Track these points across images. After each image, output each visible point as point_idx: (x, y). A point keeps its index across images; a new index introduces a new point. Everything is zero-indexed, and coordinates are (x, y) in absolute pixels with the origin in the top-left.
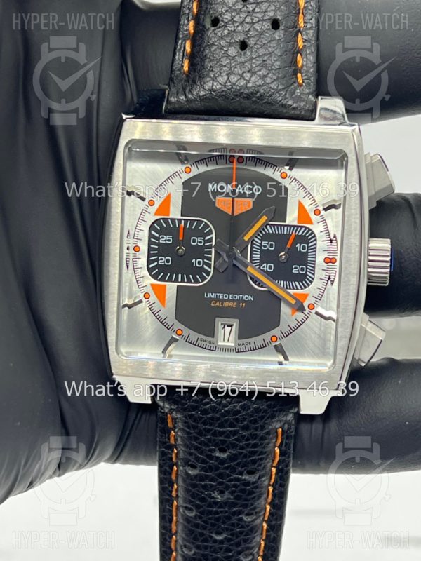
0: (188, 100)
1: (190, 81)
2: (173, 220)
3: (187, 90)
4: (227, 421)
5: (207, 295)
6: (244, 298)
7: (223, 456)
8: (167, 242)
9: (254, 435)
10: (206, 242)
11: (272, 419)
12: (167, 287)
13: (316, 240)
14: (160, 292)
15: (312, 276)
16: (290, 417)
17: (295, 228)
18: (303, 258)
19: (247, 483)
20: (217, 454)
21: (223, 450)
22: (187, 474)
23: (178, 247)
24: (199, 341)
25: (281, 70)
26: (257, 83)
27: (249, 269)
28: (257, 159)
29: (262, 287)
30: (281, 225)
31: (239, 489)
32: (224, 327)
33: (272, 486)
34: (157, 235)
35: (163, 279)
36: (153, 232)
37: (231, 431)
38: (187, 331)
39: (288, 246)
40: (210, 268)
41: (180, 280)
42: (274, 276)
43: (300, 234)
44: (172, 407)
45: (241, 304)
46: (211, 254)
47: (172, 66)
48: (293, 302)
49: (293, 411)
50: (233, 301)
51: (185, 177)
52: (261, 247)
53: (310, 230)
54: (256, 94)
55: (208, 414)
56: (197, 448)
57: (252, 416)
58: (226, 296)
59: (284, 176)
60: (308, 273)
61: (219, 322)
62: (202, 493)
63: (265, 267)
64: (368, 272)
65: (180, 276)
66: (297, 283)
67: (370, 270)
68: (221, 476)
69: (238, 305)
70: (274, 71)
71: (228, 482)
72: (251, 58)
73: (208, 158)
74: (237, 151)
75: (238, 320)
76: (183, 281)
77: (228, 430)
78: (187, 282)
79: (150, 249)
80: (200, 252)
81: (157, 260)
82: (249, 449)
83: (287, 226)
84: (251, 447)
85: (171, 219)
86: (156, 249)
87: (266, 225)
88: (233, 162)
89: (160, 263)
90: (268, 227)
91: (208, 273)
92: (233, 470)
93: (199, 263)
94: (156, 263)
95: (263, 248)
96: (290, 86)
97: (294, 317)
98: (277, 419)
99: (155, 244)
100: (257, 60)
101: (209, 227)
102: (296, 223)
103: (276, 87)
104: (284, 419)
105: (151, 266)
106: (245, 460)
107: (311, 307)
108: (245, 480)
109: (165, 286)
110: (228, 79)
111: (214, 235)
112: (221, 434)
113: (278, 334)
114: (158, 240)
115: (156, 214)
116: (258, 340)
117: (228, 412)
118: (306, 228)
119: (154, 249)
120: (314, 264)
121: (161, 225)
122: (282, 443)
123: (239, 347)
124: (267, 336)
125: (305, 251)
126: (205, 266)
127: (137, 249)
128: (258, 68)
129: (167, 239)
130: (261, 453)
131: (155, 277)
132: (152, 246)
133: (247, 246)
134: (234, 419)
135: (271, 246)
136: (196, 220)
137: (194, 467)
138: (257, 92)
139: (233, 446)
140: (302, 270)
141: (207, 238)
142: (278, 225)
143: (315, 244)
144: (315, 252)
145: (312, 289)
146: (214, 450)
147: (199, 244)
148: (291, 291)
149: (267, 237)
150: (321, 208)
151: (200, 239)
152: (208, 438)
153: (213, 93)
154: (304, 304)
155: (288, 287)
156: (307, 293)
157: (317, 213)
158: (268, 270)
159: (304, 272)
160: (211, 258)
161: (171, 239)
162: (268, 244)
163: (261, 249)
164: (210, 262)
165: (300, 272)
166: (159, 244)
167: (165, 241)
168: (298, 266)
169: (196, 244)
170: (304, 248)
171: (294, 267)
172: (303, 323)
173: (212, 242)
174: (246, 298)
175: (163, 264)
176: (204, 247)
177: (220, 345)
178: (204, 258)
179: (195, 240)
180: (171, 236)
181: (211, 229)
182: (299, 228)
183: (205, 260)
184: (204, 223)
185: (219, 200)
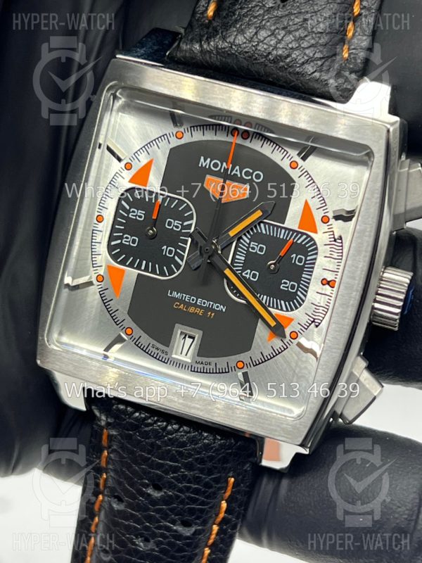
0: (202, 51)
1: (210, 28)
3: (204, 39)
4: (168, 451)
5: (171, 294)
6: (215, 307)
7: (157, 494)
8: (138, 218)
9: (198, 478)
10: (183, 227)
11: (224, 463)
12: (127, 274)
13: (316, 254)
14: (116, 277)
15: (303, 297)
16: (247, 467)
17: (295, 234)
18: (299, 274)
19: (178, 536)
20: (150, 491)
21: (157, 488)
22: (111, 507)
23: (148, 228)
24: (150, 347)
25: (324, 35)
26: (290, 46)
27: (227, 272)
28: (266, 138)
29: (239, 297)
30: (278, 227)
31: (167, 540)
32: (185, 338)
33: (210, 547)
34: (128, 208)
35: (123, 263)
36: (123, 203)
37: (171, 466)
38: (138, 332)
39: (282, 254)
40: (182, 261)
41: (143, 268)
42: (257, 288)
43: (299, 242)
44: (109, 420)
45: (209, 313)
46: (186, 245)
47: (195, 7)
48: (273, 324)
50: (201, 307)
51: (175, 143)
52: (248, 248)
53: (312, 239)
54: (286, 58)
55: (148, 439)
56: (127, 478)
57: (199, 453)
58: (192, 299)
59: (294, 165)
60: (299, 293)
61: (179, 329)
62: (124, 535)
63: (248, 274)
64: (373, 308)
65: (144, 262)
66: (282, 302)
67: (377, 305)
68: (149, 519)
69: (205, 313)
70: (314, 35)
71: (155, 528)
72: (291, 14)
73: (207, 125)
74: (243, 124)
75: (201, 332)
76: (146, 270)
77: (167, 464)
78: (150, 273)
79: (115, 222)
80: (174, 239)
81: (121, 238)
82: (187, 494)
83: (286, 229)
84: (191, 493)
86: (123, 224)
87: (259, 222)
89: (123, 242)
90: (262, 225)
91: (178, 266)
92: (165, 517)
93: (170, 252)
94: (119, 241)
95: (250, 250)
96: (332, 57)
97: (270, 344)
99: (123, 217)
100: (296, 17)
101: (191, 210)
102: (296, 228)
103: (311, 55)
105: (113, 243)
106: (181, 506)
107: (295, 335)
108: (176, 531)
109: (123, 271)
110: (256, 33)
111: (194, 222)
112: (160, 466)
113: (247, 361)
114: (128, 215)
115: (131, 181)
116: (222, 362)
117: (172, 442)
118: (308, 236)
119: (121, 224)
120: (309, 283)
121: (134, 196)
122: (231, 497)
123: (197, 366)
124: (233, 360)
125: (302, 264)
126: (176, 258)
127: (100, 219)
128: (296, 27)
129: (139, 214)
130: (203, 503)
131: (115, 257)
132: (119, 219)
133: (232, 243)
134: (177, 451)
135: (261, 249)
136: (177, 199)
137: (120, 500)
138: (288, 56)
139: (171, 486)
140: (293, 287)
141: (185, 224)
142: (274, 226)
143: (315, 259)
144: (313, 268)
145: (299, 315)
146: (147, 486)
147: (174, 228)
148: (274, 311)
149: (258, 238)
150: (331, 215)
151: (176, 223)
152: (143, 469)
153: (234, 47)
154: (286, 330)
155: (271, 305)
156: (292, 317)
157: (325, 220)
158: (251, 278)
159: (294, 291)
160: (185, 248)
161: (143, 216)
162: (257, 246)
163: (248, 251)
164: (182, 253)
165: (290, 289)
166: (127, 218)
167: (136, 216)
168: (288, 282)
169: (171, 228)
170: (300, 260)
171: (283, 282)
172: (279, 353)
173: (190, 229)
174: (217, 307)
175: (128, 243)
176: (180, 233)
177: (174, 358)
178: (177, 247)
179: (171, 222)
180: (144, 212)
181: (192, 214)
182: (300, 235)
183: (178, 250)
184: (186, 205)
185: (209, 179)
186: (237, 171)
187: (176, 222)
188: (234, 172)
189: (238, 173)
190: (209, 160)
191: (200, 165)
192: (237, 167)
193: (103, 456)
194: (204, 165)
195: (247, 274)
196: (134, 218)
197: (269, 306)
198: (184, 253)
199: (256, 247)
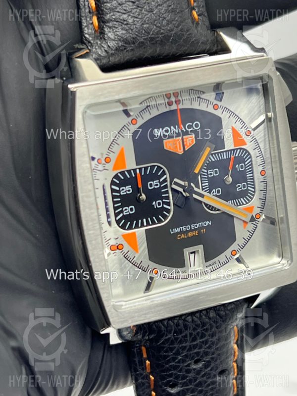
2: (129, 171)
5: (172, 231)
6: (204, 225)
7: (200, 365)
8: (128, 192)
10: (161, 183)
12: (137, 234)
13: (250, 158)
14: (131, 240)
15: (253, 190)
17: (232, 152)
18: (241, 177)
20: (193, 366)
29: (215, 211)
30: (220, 153)
34: (117, 189)
35: (130, 228)
36: (112, 186)
38: (161, 268)
39: (230, 169)
40: (169, 206)
41: (145, 224)
43: (236, 155)
45: (202, 231)
46: (168, 193)
50: (195, 230)
51: (133, 128)
53: (244, 149)
58: (188, 227)
59: (216, 108)
60: (249, 188)
61: (186, 251)
65: (145, 220)
66: (242, 199)
69: (199, 232)
71: (206, 388)
75: (202, 246)
76: (148, 224)
77: (200, 342)
78: (152, 225)
79: (114, 203)
80: (158, 194)
81: (122, 212)
85: (127, 171)
88: (171, 105)
89: (125, 214)
91: (168, 211)
93: (159, 204)
94: (121, 215)
95: (209, 176)
97: (246, 229)
99: (117, 197)
101: (162, 168)
102: (232, 148)
105: (118, 218)
107: (258, 216)
109: (134, 233)
111: (167, 176)
113: (237, 247)
114: (120, 193)
116: (222, 258)
118: (241, 149)
119: (118, 202)
120: (253, 179)
121: (119, 178)
123: (207, 269)
124: (228, 252)
125: (244, 169)
126: (165, 206)
129: (127, 190)
131: (123, 227)
132: (115, 200)
133: (198, 177)
135: (216, 172)
136: (149, 167)
140: (244, 186)
141: (161, 180)
142: (218, 153)
147: (156, 187)
150: (250, 128)
155: (239, 204)
156: (253, 206)
158: (217, 194)
159: (246, 188)
160: (169, 197)
161: (131, 189)
162: (213, 171)
163: (208, 177)
164: (168, 201)
165: (243, 189)
166: (120, 196)
167: (126, 192)
168: (240, 184)
169: (153, 188)
170: (242, 167)
171: (237, 186)
172: (254, 232)
173: (167, 182)
174: (205, 224)
175: (128, 213)
176: (161, 188)
178: (162, 198)
179: (152, 184)
180: (130, 186)
181: (164, 170)
183: (164, 200)
184: (156, 167)
185: (166, 143)
187: (155, 182)
193: (147, 365)
195: (213, 193)
196: (125, 193)
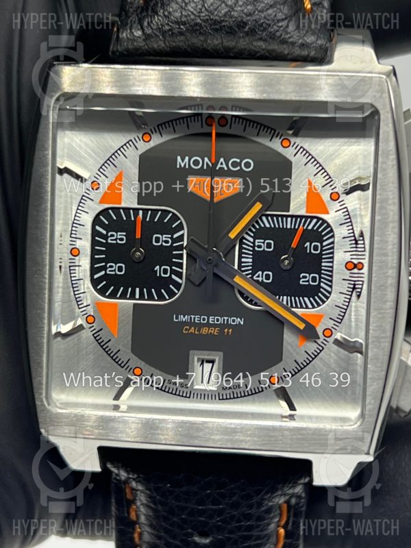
0: (147, 37)
1: (150, 11)
2: (127, 210)
3: (146, 24)
4: (208, 495)
5: (177, 318)
6: (230, 321)
7: (205, 541)
8: (119, 241)
9: (248, 514)
10: (174, 241)
11: (273, 493)
12: (119, 306)
13: (333, 236)
15: (329, 289)
16: (299, 489)
17: (303, 220)
18: (315, 263)
20: (197, 539)
21: (204, 534)
23: (134, 249)
24: (166, 384)
27: (237, 280)
28: (247, 120)
29: (256, 304)
30: (282, 216)
32: (202, 363)
34: (104, 232)
35: (113, 296)
36: (98, 228)
37: (215, 510)
38: (148, 370)
39: (294, 245)
40: (181, 278)
41: (137, 296)
42: (273, 290)
43: (310, 228)
44: (131, 476)
45: (226, 330)
46: (182, 259)
48: (302, 326)
49: (302, 481)
50: (215, 326)
51: (143, 147)
52: (253, 247)
53: (324, 221)
54: (244, 27)
56: (167, 531)
58: (203, 319)
59: (286, 144)
60: (322, 285)
61: (195, 357)
63: (260, 276)
65: (137, 290)
66: (306, 299)
69: (221, 332)
73: (176, 120)
75: (221, 353)
76: (142, 297)
77: (210, 509)
78: (148, 300)
79: (93, 252)
80: (166, 256)
81: (104, 268)
82: (240, 534)
83: (292, 216)
84: (244, 531)
85: (124, 209)
86: (103, 253)
87: (260, 215)
88: (211, 125)
89: (108, 272)
90: (264, 218)
91: (178, 286)
93: (165, 271)
94: (103, 273)
95: (256, 249)
97: (302, 348)
98: (280, 492)
99: (101, 244)
101: (179, 219)
102: (303, 212)
104: (291, 491)
105: (96, 276)
107: (328, 332)
109: (115, 304)
111: (185, 232)
112: (201, 513)
113: (281, 374)
114: (107, 240)
115: (101, 202)
118: (319, 219)
119: (101, 252)
120: (332, 271)
121: (108, 217)
122: (287, 523)
123: (224, 392)
124: (264, 376)
125: (318, 252)
126: (173, 277)
127: (75, 252)
129: (119, 237)
130: (259, 538)
131: (102, 292)
132: (97, 248)
133: (235, 246)
134: (218, 493)
135: (269, 246)
136: (159, 210)
138: (246, 24)
139: (219, 529)
140: (314, 279)
141: (175, 236)
142: (277, 216)
143: (333, 243)
144: (332, 253)
145: (328, 308)
146: (192, 535)
147: (164, 244)
148: (299, 311)
149: (262, 233)
151: (164, 237)
152: (183, 519)
153: (182, 27)
154: (317, 329)
155: (294, 305)
156: (321, 314)
157: (335, 197)
158: (265, 281)
159: (316, 283)
160: (182, 264)
161: (124, 237)
162: (264, 243)
163: (254, 251)
164: (181, 270)
165: (311, 283)
166: (106, 245)
167: (116, 240)
168: (307, 275)
169: (160, 244)
170: (316, 248)
171: (302, 276)
172: (316, 356)
173: (183, 240)
174: (234, 321)
175: (113, 273)
176: (172, 248)
177: (197, 389)
178: (171, 264)
179: (159, 238)
180: (125, 234)
181: (181, 223)
182: (309, 220)
183: (174, 268)
184: (171, 214)
186: (222, 164)
188: (219, 166)
189: (224, 166)
190: (187, 158)
191: (178, 167)
192: (222, 160)
194: (183, 165)
195: (258, 276)
196: (115, 242)
197: (292, 306)
198: (182, 268)
199: (262, 244)
